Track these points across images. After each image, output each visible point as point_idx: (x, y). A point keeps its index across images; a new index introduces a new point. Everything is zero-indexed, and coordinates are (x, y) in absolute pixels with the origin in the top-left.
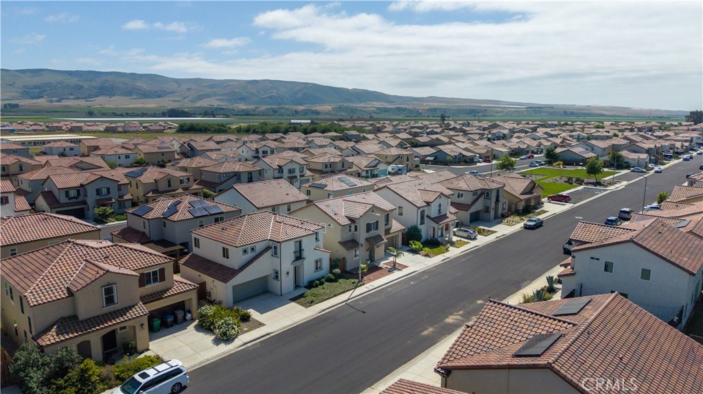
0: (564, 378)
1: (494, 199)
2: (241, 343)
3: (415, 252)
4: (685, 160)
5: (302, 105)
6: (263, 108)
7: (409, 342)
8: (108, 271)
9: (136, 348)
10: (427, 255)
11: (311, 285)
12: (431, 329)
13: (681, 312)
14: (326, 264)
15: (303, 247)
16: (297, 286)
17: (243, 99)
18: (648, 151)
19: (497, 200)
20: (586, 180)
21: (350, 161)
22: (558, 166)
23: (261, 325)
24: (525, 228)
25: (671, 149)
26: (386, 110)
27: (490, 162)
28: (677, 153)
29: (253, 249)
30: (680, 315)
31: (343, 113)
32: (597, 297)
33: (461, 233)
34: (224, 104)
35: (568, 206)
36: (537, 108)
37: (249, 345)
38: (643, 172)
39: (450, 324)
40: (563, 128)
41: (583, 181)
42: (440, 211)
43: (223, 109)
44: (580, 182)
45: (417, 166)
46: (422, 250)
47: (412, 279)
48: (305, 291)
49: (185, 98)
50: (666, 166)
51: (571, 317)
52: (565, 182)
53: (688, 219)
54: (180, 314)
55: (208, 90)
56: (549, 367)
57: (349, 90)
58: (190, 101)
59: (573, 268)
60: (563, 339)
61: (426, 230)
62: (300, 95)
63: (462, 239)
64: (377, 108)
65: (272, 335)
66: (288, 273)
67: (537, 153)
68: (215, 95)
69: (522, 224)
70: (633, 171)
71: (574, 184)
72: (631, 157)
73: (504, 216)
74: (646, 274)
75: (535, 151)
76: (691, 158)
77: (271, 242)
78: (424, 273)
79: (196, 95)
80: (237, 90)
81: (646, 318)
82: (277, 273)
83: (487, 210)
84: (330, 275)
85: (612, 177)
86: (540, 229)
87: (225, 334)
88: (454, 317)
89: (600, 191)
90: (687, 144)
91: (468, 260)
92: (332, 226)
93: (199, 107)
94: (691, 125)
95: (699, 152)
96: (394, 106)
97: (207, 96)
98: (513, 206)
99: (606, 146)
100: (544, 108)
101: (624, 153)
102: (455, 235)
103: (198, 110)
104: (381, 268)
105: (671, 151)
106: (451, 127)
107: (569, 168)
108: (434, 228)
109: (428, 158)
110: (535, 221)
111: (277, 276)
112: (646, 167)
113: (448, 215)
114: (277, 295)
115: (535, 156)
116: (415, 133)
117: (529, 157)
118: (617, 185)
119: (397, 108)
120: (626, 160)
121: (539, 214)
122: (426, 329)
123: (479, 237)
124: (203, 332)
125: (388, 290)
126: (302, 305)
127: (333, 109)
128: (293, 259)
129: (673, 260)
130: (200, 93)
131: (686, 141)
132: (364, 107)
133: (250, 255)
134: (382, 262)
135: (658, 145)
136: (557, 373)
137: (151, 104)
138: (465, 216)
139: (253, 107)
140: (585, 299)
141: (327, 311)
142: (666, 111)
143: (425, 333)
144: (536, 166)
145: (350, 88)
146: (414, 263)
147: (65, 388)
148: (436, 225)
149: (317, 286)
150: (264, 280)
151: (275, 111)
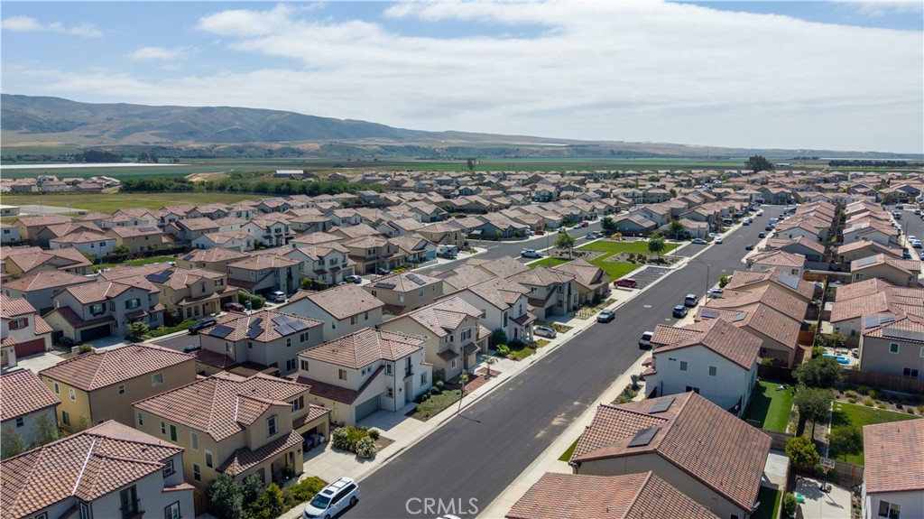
0: (665, 458)
1: (566, 292)
2: (383, 459)
3: (503, 356)
4: (745, 224)
5: (277, 141)
6: (223, 146)
7: (528, 445)
8: (271, 404)
9: (294, 472)
10: (514, 359)
11: (419, 399)
12: (543, 432)
13: (740, 400)
14: (429, 378)
15: (412, 363)
16: (407, 402)
17: (191, 134)
18: (708, 219)
19: (569, 293)
20: (648, 257)
21: (396, 244)
22: (616, 238)
23: (391, 441)
24: (599, 321)
25: (730, 212)
26: (393, 149)
27: (542, 234)
28: (737, 216)
29: (369, 370)
30: (740, 403)
31: (336, 153)
32: (679, 396)
33: (540, 332)
34: (164, 141)
35: (635, 292)
36: (580, 146)
37: (390, 460)
38: (703, 243)
39: (556, 426)
40: (614, 182)
41: (645, 258)
42: (520, 311)
43: (165, 148)
44: (643, 260)
45: (466, 244)
46: (509, 353)
47: (509, 385)
48: (417, 405)
49: (104, 132)
50: (726, 234)
51: (663, 414)
52: (628, 260)
53: (746, 310)
54: (316, 438)
55: (139, 121)
56: (655, 452)
57: (340, 121)
58: (113, 136)
59: (654, 368)
60: (660, 432)
61: (509, 332)
62: (274, 128)
63: (543, 339)
64: (382, 147)
65: (406, 449)
66: (400, 390)
67: (590, 219)
68: (150, 127)
69: (595, 317)
70: (693, 243)
71: (637, 263)
72: (691, 227)
73: (576, 309)
74: (713, 371)
75: (589, 216)
76: (751, 222)
77: (384, 361)
78: (518, 378)
79: (122, 127)
80: (182, 121)
81: (715, 410)
82: (390, 390)
83: (560, 304)
84: (435, 388)
85: (674, 251)
86: (613, 321)
87: (367, 452)
88: (559, 419)
89: (664, 271)
90: (746, 204)
91: (554, 362)
92: (429, 338)
93: (128, 146)
94: (750, 174)
95: (758, 213)
96: (403, 144)
97: (139, 129)
98: (584, 297)
99: (665, 212)
100: (587, 146)
101: (684, 222)
102: (535, 334)
103: (126, 150)
104: (476, 377)
105: (731, 215)
106: (485, 181)
107: (629, 240)
108: (516, 329)
109: (475, 232)
110: (607, 314)
111: (390, 393)
112: (707, 237)
113: (529, 314)
114: (391, 412)
115: (590, 223)
116: (446, 190)
117: (583, 226)
118: (680, 263)
119: (407, 147)
120: (686, 230)
121: (609, 304)
122: (539, 432)
123: (558, 334)
124: (343, 452)
125: (492, 397)
126: (420, 420)
127: (321, 147)
128: (404, 375)
129: (733, 359)
130: (127, 126)
131: (745, 201)
132: (363, 145)
133: (368, 375)
134: (476, 370)
135: (718, 211)
136: (661, 455)
137: (52, 142)
138: (542, 311)
139: (207, 145)
140: (670, 398)
141: (444, 423)
142: (724, 149)
143: (539, 436)
144: (593, 239)
145: (343, 119)
146: (507, 369)
147: (262, 509)
148: (518, 327)
149: (425, 400)
150: (377, 398)
151: (240, 151)
